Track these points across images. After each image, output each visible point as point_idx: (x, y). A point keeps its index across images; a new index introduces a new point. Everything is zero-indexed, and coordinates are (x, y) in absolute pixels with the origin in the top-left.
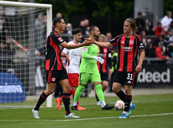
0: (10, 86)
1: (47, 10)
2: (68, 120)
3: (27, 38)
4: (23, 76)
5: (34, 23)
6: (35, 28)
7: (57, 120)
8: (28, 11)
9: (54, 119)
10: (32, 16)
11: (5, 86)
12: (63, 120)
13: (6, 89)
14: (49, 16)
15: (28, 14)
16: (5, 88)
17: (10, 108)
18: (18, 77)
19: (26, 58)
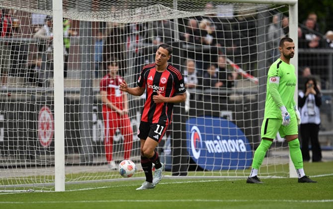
0: (224, 142)
1: (290, 7)
2: (327, 201)
3: (254, 57)
4: (247, 124)
5: (267, 31)
6: (267, 40)
7: (308, 201)
8: (257, 11)
9: (303, 199)
10: (263, 18)
11: (216, 142)
12: (318, 199)
13: (218, 146)
14: (293, 18)
15: (256, 17)
16: (215, 145)
17: (225, 179)
18: (240, 125)
19: (252, 93)
